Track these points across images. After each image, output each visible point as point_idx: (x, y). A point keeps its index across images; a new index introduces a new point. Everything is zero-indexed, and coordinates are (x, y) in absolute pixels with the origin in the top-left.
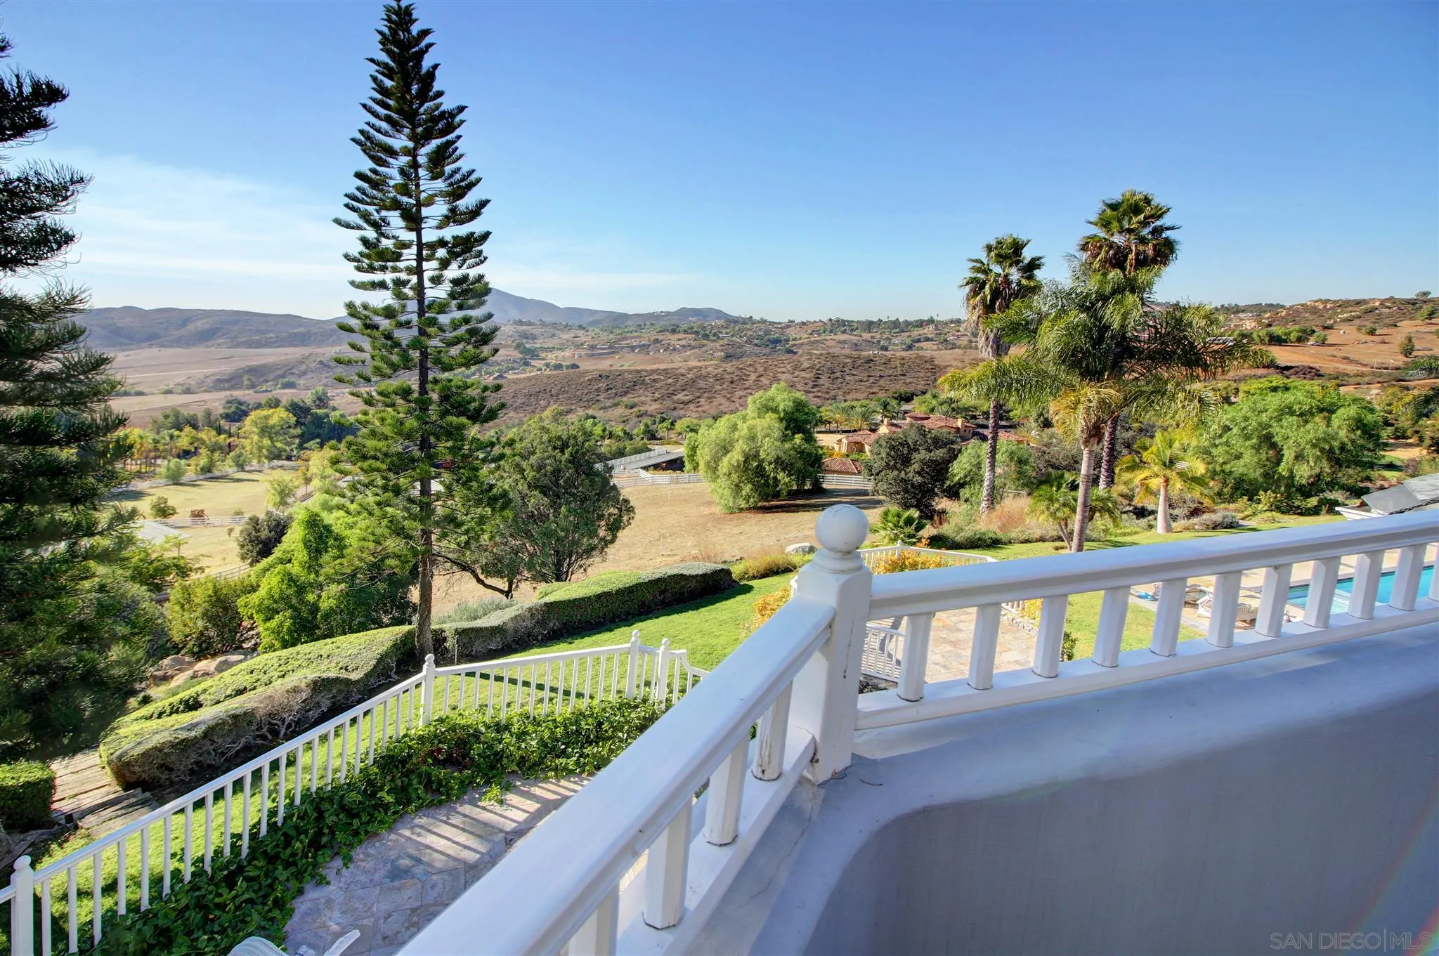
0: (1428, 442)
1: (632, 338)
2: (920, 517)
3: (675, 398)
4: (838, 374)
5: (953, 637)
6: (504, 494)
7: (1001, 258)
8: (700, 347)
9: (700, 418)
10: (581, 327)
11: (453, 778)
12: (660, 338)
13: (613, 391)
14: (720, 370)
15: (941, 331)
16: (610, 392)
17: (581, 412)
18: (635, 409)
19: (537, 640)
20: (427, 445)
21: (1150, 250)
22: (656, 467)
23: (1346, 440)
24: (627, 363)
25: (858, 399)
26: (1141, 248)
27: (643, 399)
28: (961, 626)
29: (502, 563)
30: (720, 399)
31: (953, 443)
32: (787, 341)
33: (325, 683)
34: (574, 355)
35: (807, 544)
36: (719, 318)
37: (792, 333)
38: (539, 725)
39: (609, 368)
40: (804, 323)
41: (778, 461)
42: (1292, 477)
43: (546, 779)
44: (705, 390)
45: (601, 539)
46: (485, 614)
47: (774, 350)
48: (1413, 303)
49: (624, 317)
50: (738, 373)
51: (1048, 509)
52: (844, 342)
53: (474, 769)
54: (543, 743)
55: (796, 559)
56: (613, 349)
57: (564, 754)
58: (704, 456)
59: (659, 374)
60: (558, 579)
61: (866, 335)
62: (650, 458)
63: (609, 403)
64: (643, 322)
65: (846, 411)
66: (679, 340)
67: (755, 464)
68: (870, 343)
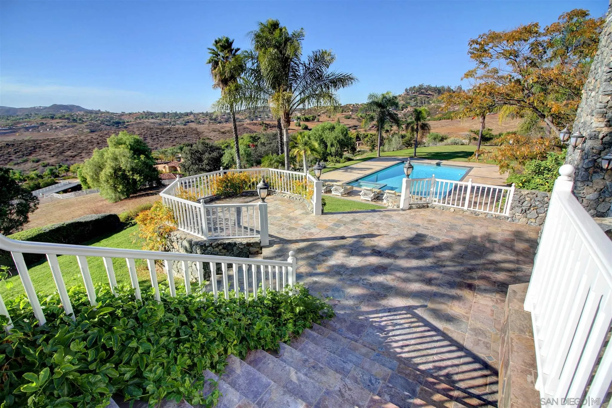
1: (25, 122)
3: (66, 154)
4: (155, 137)
7: (223, 48)
8: (73, 126)
12: (45, 122)
13: (20, 153)
14: (89, 138)
15: (197, 118)
16: (18, 154)
18: (40, 163)
22: (65, 191)
24: (25, 137)
27: (43, 156)
32: (124, 122)
36: (79, 110)
37: (125, 119)
39: (12, 140)
40: (130, 114)
41: (134, 170)
44: (83, 149)
47: (118, 127)
50: (100, 138)
52: (154, 123)
56: (12, 130)
59: (50, 141)
61: (164, 120)
62: (59, 187)
63: (20, 161)
64: (29, 113)
65: (164, 153)
66: (58, 123)
67: (120, 173)
68: (166, 123)
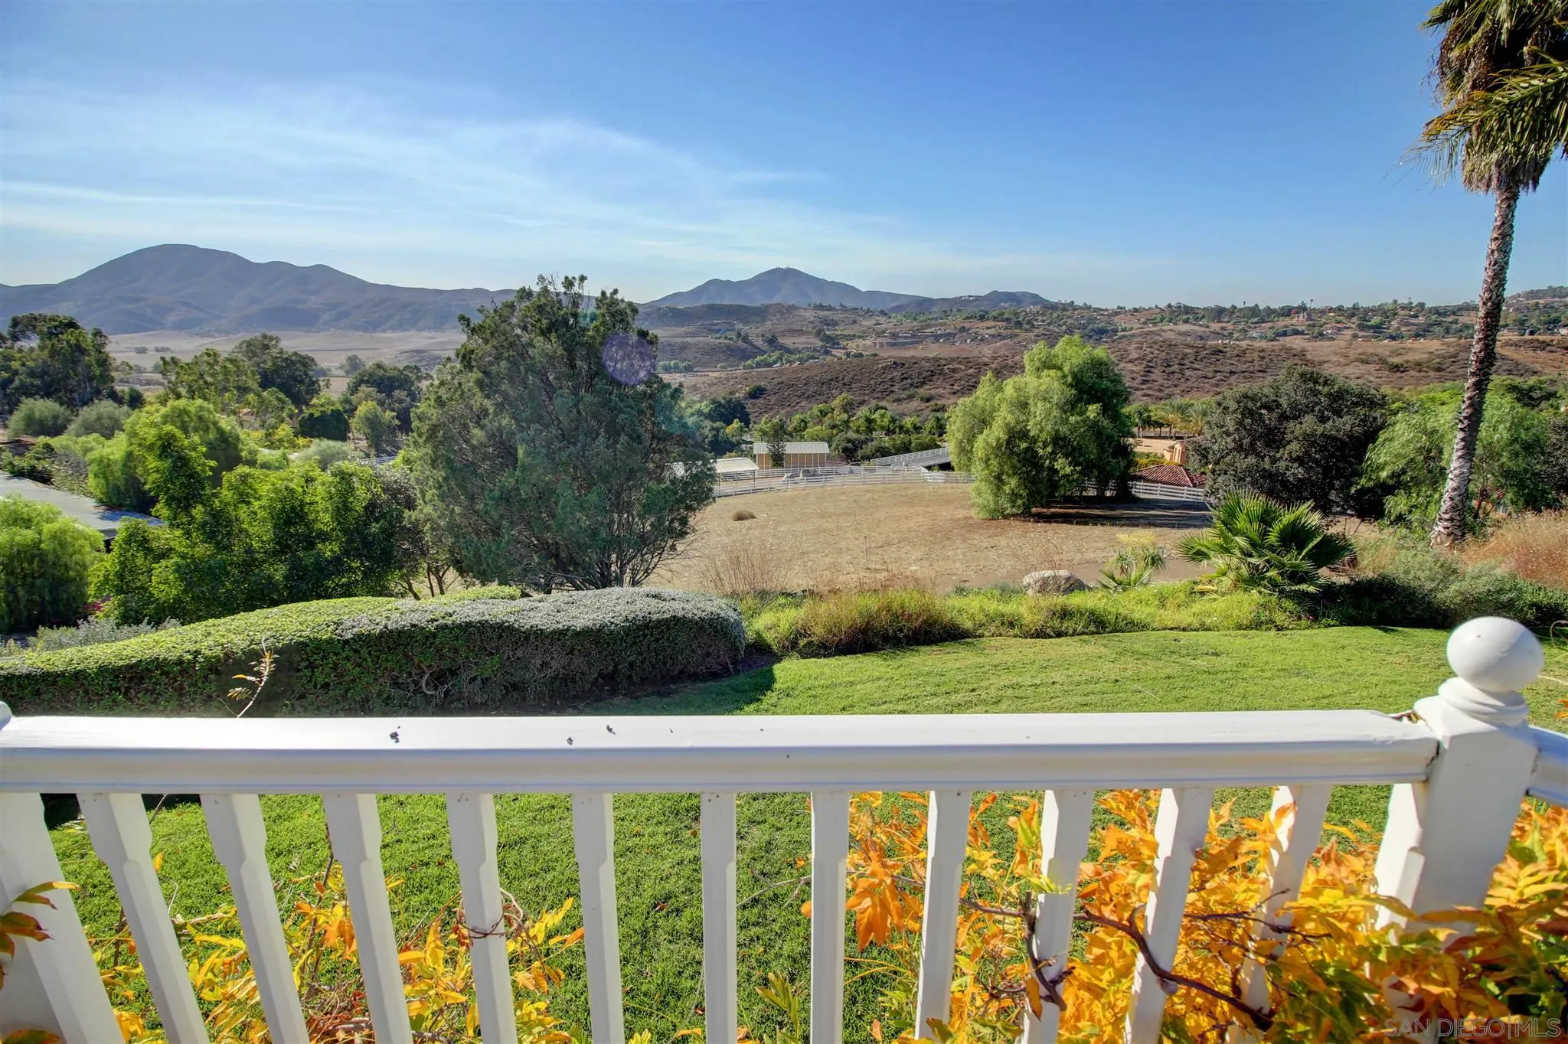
1: (936, 325)
4: (1176, 368)
8: (1012, 336)
10: (883, 313)
12: (967, 326)
13: (909, 381)
15: (1316, 322)
16: (905, 382)
17: (873, 402)
18: (932, 403)
24: (928, 352)
27: (940, 391)
32: (1115, 331)
34: (874, 344)
35: (1064, 573)
36: (1034, 304)
37: (1121, 322)
39: (906, 357)
40: (1136, 310)
41: (1059, 442)
49: (930, 301)
52: (1186, 334)
56: (916, 339)
59: (960, 363)
61: (1215, 326)
62: (938, 456)
63: (903, 394)
64: (950, 307)
65: (1182, 410)
66: (988, 328)
67: (1024, 445)
68: (1219, 335)
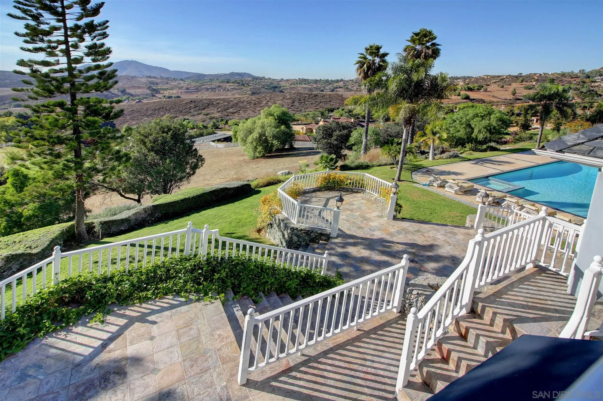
0: (520, 125)
1: (207, 85)
2: (336, 158)
3: (228, 111)
4: (302, 101)
5: (350, 207)
6: (126, 155)
7: (371, 54)
8: (240, 89)
9: (240, 119)
10: (182, 80)
11: (73, 312)
12: (221, 85)
13: (198, 108)
14: (249, 99)
15: (346, 85)
16: (196, 108)
17: (182, 117)
18: (209, 116)
19: (149, 223)
20: (77, 132)
21: (430, 52)
22: (219, 140)
23: (495, 125)
24: (205, 96)
25: (311, 112)
26: (427, 51)
27: (213, 111)
28: (354, 203)
29: (134, 187)
30: (249, 111)
31: (350, 128)
32: (280, 87)
33: (14, 257)
34: (178, 92)
35: (287, 171)
36: (249, 77)
37: (282, 84)
38: (131, 275)
39: (196, 98)
40: (288, 80)
41: (274, 136)
42: (477, 138)
43: (133, 305)
44: (242, 108)
45: (188, 173)
46: (120, 212)
47: (274, 91)
48: (516, 77)
49: (205, 76)
50: (257, 100)
51: (389, 153)
52: (305, 88)
53: (87, 305)
54: (133, 285)
55: (282, 178)
56: (197, 90)
57: (146, 289)
58: (240, 135)
59: (221, 100)
60: (165, 192)
61: (315, 86)
62: (216, 137)
63: (196, 113)
64: (213, 78)
65: (306, 116)
66: (230, 86)
68: (316, 88)
